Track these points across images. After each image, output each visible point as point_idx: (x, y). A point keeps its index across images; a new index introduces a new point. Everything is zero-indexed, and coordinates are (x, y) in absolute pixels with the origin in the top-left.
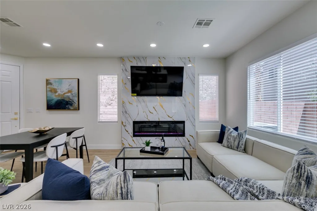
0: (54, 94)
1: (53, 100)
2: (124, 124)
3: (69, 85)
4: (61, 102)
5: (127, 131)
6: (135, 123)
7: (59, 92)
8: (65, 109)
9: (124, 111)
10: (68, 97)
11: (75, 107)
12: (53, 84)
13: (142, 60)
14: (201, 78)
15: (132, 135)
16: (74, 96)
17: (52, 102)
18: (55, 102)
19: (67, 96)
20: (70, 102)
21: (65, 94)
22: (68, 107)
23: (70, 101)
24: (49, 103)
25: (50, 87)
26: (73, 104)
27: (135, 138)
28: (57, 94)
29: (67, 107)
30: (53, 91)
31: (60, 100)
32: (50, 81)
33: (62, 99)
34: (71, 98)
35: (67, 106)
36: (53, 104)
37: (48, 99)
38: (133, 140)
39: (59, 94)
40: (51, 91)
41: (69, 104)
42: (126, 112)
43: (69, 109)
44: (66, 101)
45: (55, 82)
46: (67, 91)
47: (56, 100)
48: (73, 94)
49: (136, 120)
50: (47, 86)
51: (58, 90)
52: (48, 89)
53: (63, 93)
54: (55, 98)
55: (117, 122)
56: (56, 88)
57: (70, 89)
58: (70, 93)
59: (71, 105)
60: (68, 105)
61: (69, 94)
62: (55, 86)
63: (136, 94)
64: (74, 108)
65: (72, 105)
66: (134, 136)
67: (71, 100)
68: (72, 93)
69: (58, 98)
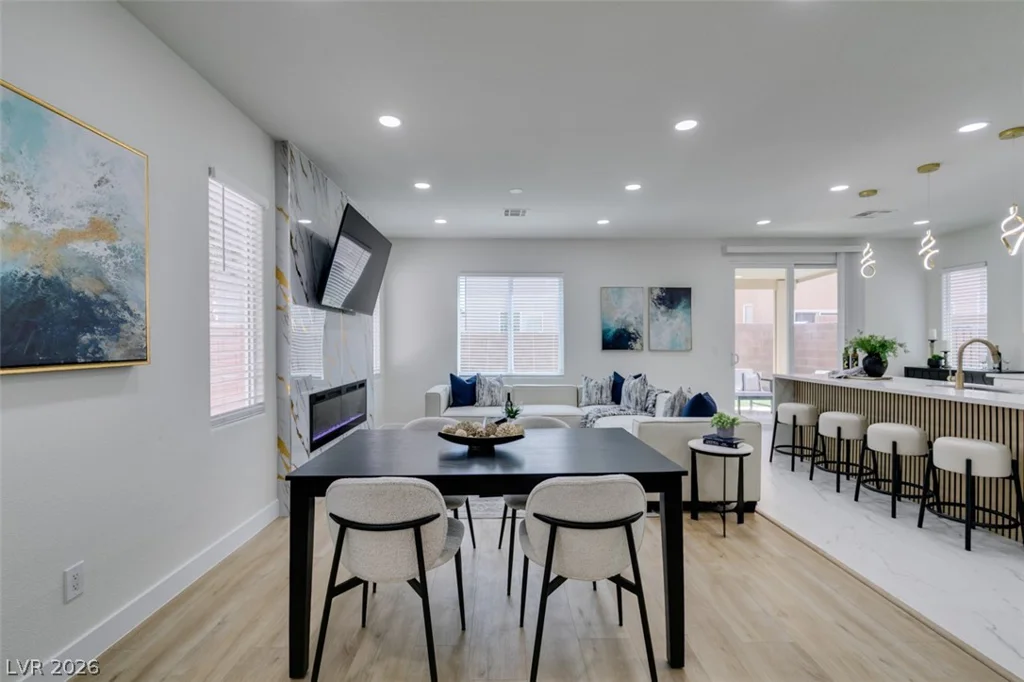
3: (100, 183)
4: (40, 304)
5: (300, 436)
6: (312, 401)
10: (95, 271)
11: (132, 344)
16: (126, 271)
19: (86, 257)
20: (105, 304)
21: (65, 237)
22: (94, 342)
23: (107, 297)
26: (126, 321)
29: (86, 348)
31: (24, 278)
33: (46, 274)
34: (111, 278)
35: (86, 338)
41: (98, 322)
43: (97, 358)
44: (76, 295)
46: (83, 217)
48: (120, 253)
53: (59, 226)
57: (103, 211)
58: (103, 244)
59: (114, 328)
60: (92, 332)
61: (98, 249)
64: (131, 351)
65: (118, 330)
67: (110, 291)
68: (117, 244)
69: (9, 268)
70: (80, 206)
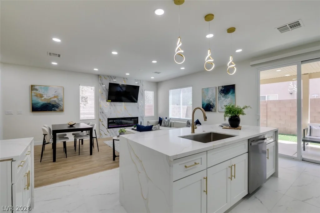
0: (40, 98)
1: (38, 103)
2: (101, 120)
3: (55, 92)
4: (48, 105)
5: (104, 125)
6: (109, 119)
7: (45, 97)
8: (52, 111)
9: (101, 112)
10: (55, 101)
11: (61, 109)
12: (39, 90)
13: (113, 78)
14: (146, 92)
15: (107, 127)
16: (60, 101)
17: (37, 105)
18: (40, 105)
19: (53, 100)
20: (56, 105)
21: (51, 98)
22: (55, 109)
23: (57, 104)
24: (35, 106)
25: (35, 92)
26: (60, 107)
27: (109, 130)
28: (43, 99)
30: (38, 96)
31: (46, 103)
32: (35, 88)
33: (48, 102)
34: (57, 102)
35: (53, 108)
36: (39, 107)
37: (33, 102)
38: (108, 131)
39: (45, 98)
40: (36, 96)
41: (55, 107)
42: (103, 113)
43: (55, 111)
44: (52, 104)
45: (41, 88)
46: (53, 96)
47: (42, 104)
48: (59, 99)
49: (110, 118)
50: (32, 91)
51: (44, 95)
52: (33, 94)
54: (41, 101)
55: (95, 119)
56: (42, 93)
57: (56, 95)
59: (57, 107)
61: (55, 99)
62: (41, 91)
63: (110, 101)
66: (109, 128)
67: (57, 103)
68: (58, 98)
69: (44, 102)
70: (53, 95)
